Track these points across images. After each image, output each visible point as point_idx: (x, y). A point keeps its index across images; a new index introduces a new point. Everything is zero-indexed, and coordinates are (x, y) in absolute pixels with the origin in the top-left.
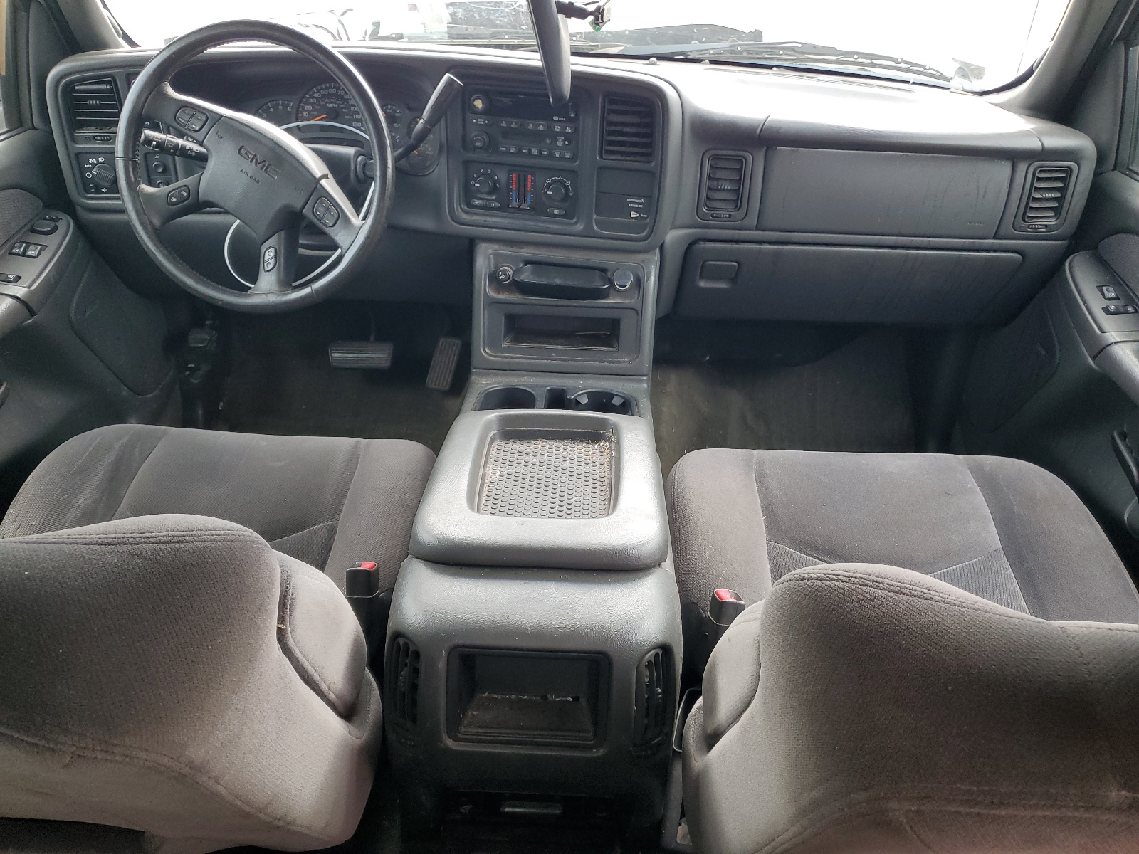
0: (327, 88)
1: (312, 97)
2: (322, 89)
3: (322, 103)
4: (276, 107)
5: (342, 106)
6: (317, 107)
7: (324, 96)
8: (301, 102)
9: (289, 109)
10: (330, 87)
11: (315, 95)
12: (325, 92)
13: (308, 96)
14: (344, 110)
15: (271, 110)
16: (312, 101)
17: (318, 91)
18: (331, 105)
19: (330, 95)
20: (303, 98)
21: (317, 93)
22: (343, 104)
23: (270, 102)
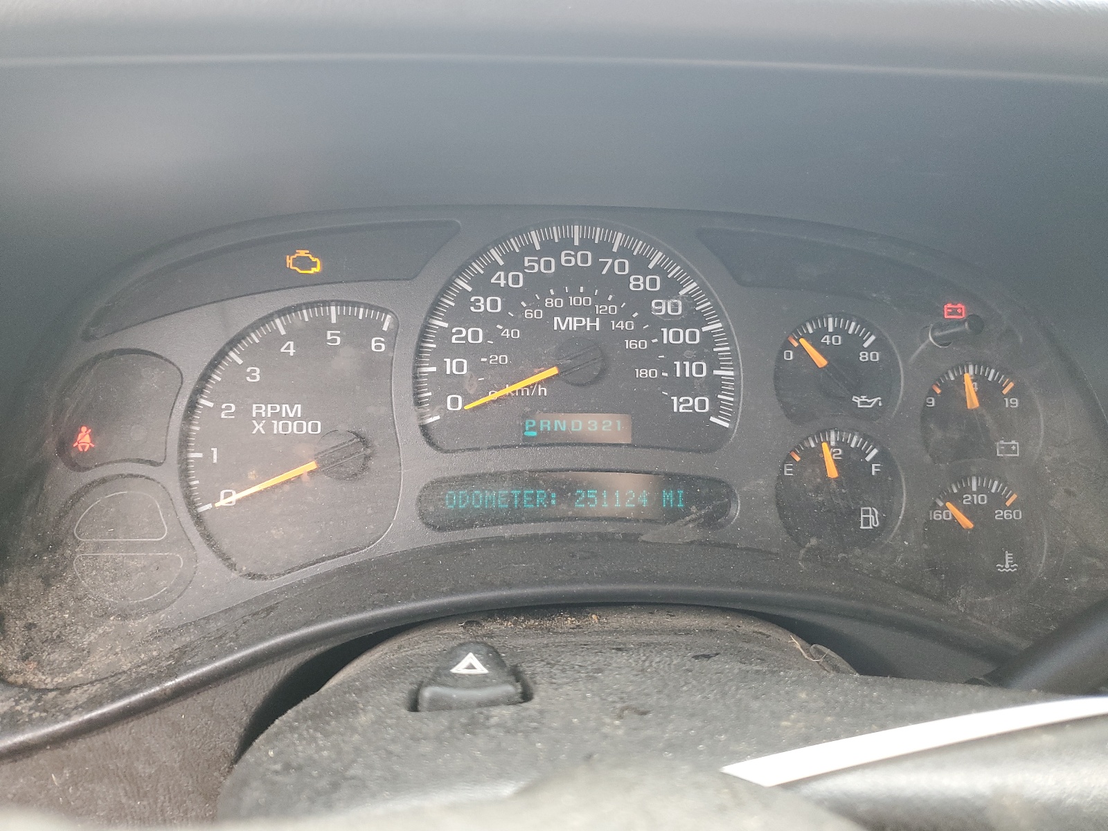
0: (550, 249)
1: (483, 286)
2: (529, 249)
3: (529, 314)
4: (311, 337)
5: (622, 325)
6: (507, 333)
7: (537, 284)
8: (432, 312)
9: (377, 345)
10: (567, 243)
11: (500, 279)
12: (541, 266)
13: (462, 284)
14: (629, 344)
15: (290, 348)
16: (484, 305)
17: (514, 262)
18: (572, 323)
19: (567, 280)
20: (444, 292)
21: (506, 270)
22: (624, 315)
23: (282, 313)
